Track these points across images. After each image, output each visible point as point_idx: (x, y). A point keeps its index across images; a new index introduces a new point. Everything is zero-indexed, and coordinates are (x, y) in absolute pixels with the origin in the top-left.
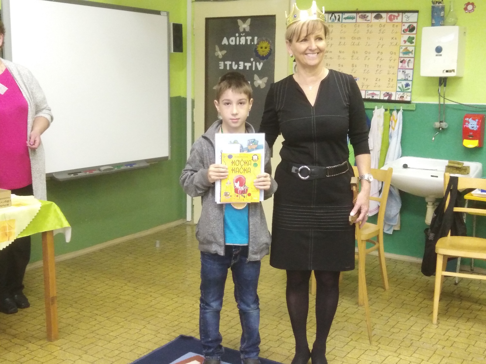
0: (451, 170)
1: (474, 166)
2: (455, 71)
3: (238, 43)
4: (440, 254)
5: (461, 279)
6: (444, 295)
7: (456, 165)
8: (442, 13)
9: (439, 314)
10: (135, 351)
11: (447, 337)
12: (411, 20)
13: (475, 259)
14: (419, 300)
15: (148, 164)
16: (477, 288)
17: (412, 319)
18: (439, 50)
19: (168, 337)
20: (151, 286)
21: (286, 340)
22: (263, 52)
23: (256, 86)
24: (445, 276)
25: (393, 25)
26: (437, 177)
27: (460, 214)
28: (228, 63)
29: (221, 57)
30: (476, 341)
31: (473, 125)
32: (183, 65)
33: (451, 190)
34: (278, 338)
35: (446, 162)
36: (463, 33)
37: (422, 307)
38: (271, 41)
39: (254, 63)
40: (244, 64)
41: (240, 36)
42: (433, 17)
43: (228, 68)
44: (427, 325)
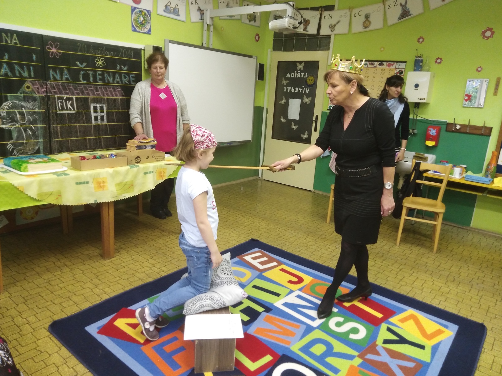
0: (417, 158)
1: (431, 157)
2: (426, 99)
3: (296, 77)
4: (405, 206)
5: (416, 222)
6: (404, 230)
7: (420, 156)
8: (421, 63)
9: (401, 241)
10: (226, 245)
11: (404, 254)
12: (401, 67)
13: (426, 211)
14: (389, 231)
15: (239, 144)
16: (424, 228)
17: (384, 242)
18: (417, 86)
19: (245, 239)
20: (237, 211)
21: (310, 247)
22: (310, 82)
23: (305, 102)
24: (407, 220)
25: (390, 70)
26: (407, 162)
27: (419, 184)
28: (289, 88)
29: (285, 84)
30: (422, 258)
31: (433, 132)
32: (264, 89)
33: (415, 170)
34: (306, 245)
35: (414, 154)
36: (433, 77)
37: (391, 236)
38: (315, 76)
39: (304, 88)
40: (298, 89)
41: (297, 73)
42: (415, 65)
43: (289, 91)
44: (393, 246)
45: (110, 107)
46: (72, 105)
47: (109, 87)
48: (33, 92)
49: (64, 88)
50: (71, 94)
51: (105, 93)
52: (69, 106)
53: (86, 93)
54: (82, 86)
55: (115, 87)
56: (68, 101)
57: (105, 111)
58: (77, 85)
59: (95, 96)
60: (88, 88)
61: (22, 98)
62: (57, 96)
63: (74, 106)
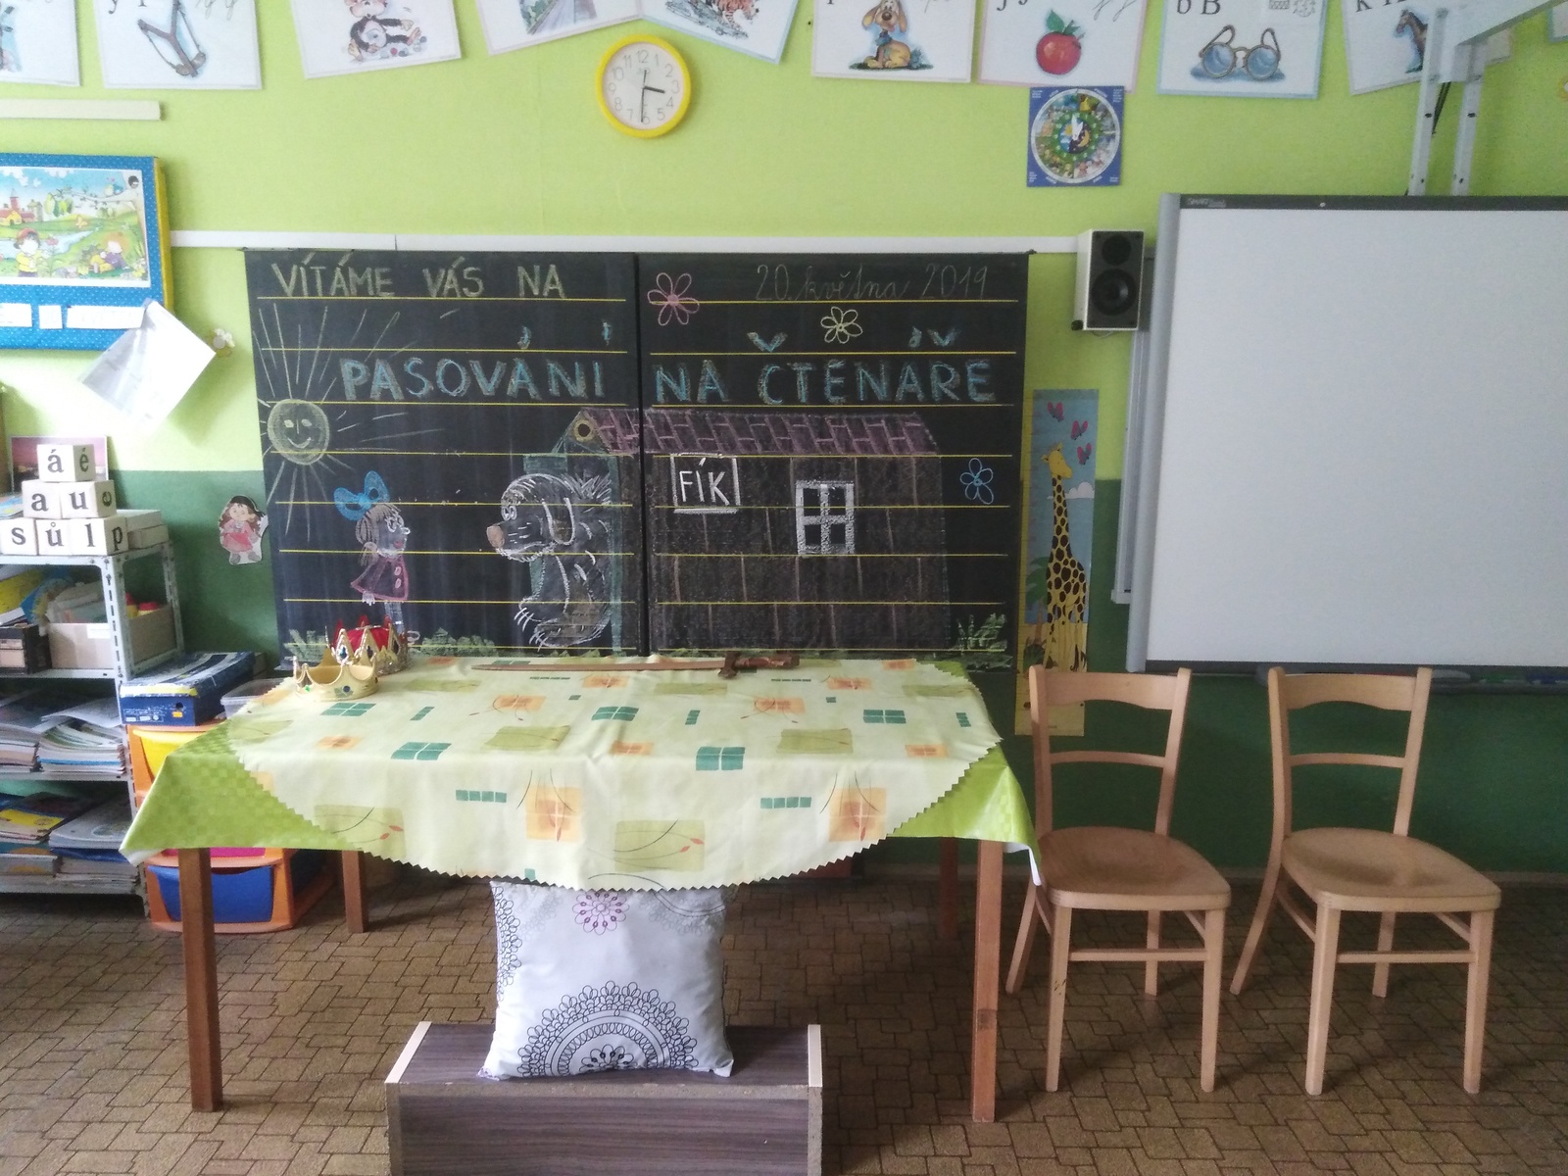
45: (871, 494)
46: (726, 486)
47: (872, 417)
48: (597, 444)
49: (703, 429)
50: (726, 449)
51: (854, 440)
52: (714, 489)
53: (779, 445)
54: (767, 420)
55: (897, 415)
56: (711, 474)
57: (850, 507)
58: (746, 416)
59: (814, 451)
60: (787, 423)
61: (564, 466)
62: (676, 455)
63: (733, 490)
